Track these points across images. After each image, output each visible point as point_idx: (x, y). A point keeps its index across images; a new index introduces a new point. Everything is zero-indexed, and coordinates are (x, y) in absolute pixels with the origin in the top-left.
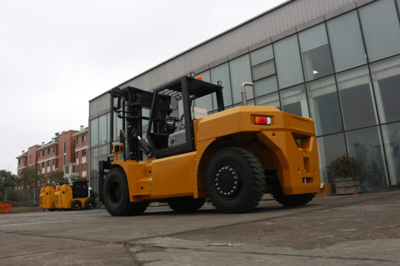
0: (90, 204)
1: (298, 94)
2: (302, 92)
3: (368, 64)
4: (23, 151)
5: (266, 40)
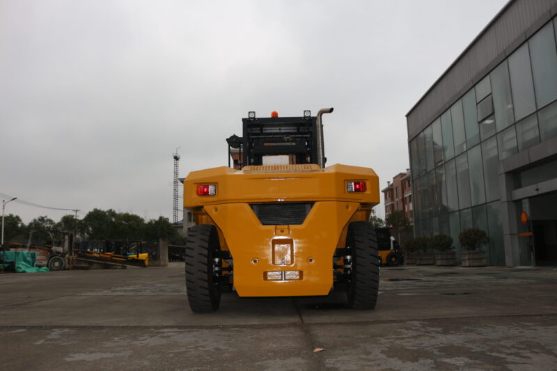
0: (393, 259)
4: (389, 182)
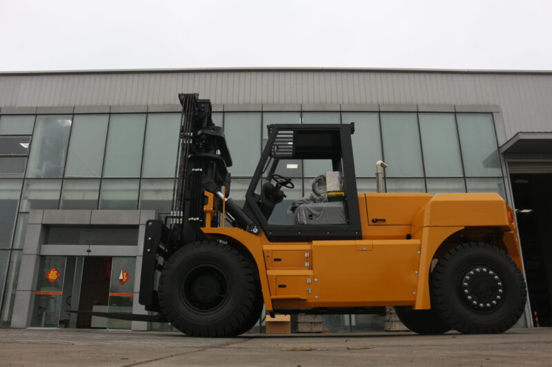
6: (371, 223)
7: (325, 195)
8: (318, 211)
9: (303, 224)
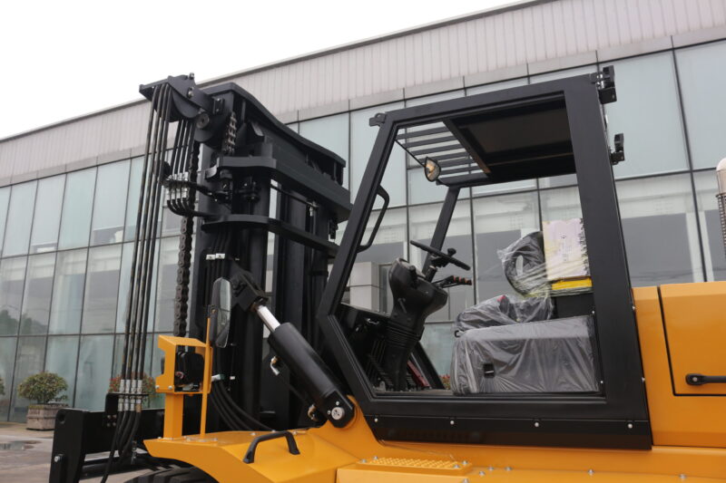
1: (516, 213)
2: (526, 209)
3: (691, 171)
5: (451, 79)
6: (682, 386)
7: (541, 294)
8: (509, 351)
9: (468, 392)
